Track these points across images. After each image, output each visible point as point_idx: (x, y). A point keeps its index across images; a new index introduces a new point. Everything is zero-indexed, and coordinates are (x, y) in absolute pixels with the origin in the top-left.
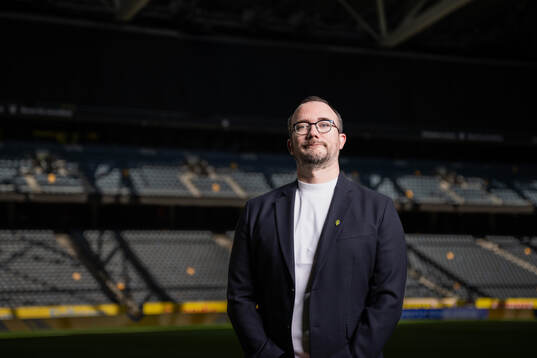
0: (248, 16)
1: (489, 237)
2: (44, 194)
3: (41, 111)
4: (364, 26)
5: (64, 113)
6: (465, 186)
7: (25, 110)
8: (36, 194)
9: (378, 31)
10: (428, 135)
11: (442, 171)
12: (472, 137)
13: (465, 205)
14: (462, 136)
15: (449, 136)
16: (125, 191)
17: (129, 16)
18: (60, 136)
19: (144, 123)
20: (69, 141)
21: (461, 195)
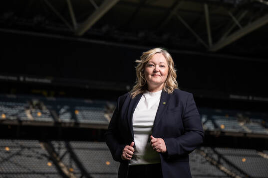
0: (141, 34)
1: (264, 151)
2: (34, 121)
3: (36, 80)
4: (200, 40)
5: (47, 81)
6: (252, 124)
7: (27, 79)
8: (31, 121)
9: (208, 43)
10: (232, 97)
11: (240, 115)
12: (255, 99)
13: (252, 133)
14: (251, 98)
15: (244, 98)
16: (73, 121)
17: (81, 33)
18: (45, 93)
19: (87, 87)
20: (49, 95)
21: (250, 129)
